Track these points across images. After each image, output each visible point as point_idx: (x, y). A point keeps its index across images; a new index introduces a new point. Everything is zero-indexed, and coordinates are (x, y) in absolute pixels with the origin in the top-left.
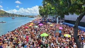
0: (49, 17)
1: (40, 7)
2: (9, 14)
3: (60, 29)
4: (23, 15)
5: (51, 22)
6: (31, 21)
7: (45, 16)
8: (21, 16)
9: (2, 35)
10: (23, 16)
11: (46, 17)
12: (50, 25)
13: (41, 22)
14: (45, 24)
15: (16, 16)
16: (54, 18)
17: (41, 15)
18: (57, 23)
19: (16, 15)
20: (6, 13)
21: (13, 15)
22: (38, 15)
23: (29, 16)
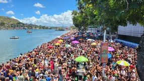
0: (91, 30)
1: (74, 13)
2: (24, 24)
3: (109, 50)
4: (46, 26)
5: (94, 38)
6: (59, 37)
7: (82, 27)
8: (44, 28)
9: (10, 60)
10: (47, 28)
11: (85, 29)
12: (92, 44)
13: (76, 39)
14: (83, 41)
15: (35, 28)
16: (98, 31)
17: (77, 25)
18: (105, 40)
19: (36, 26)
20: (20, 23)
21: (30, 26)
22: (71, 27)
23: (56, 28)
